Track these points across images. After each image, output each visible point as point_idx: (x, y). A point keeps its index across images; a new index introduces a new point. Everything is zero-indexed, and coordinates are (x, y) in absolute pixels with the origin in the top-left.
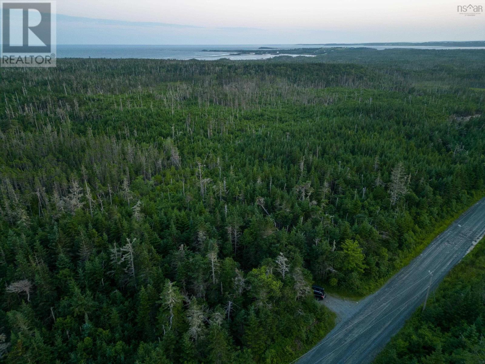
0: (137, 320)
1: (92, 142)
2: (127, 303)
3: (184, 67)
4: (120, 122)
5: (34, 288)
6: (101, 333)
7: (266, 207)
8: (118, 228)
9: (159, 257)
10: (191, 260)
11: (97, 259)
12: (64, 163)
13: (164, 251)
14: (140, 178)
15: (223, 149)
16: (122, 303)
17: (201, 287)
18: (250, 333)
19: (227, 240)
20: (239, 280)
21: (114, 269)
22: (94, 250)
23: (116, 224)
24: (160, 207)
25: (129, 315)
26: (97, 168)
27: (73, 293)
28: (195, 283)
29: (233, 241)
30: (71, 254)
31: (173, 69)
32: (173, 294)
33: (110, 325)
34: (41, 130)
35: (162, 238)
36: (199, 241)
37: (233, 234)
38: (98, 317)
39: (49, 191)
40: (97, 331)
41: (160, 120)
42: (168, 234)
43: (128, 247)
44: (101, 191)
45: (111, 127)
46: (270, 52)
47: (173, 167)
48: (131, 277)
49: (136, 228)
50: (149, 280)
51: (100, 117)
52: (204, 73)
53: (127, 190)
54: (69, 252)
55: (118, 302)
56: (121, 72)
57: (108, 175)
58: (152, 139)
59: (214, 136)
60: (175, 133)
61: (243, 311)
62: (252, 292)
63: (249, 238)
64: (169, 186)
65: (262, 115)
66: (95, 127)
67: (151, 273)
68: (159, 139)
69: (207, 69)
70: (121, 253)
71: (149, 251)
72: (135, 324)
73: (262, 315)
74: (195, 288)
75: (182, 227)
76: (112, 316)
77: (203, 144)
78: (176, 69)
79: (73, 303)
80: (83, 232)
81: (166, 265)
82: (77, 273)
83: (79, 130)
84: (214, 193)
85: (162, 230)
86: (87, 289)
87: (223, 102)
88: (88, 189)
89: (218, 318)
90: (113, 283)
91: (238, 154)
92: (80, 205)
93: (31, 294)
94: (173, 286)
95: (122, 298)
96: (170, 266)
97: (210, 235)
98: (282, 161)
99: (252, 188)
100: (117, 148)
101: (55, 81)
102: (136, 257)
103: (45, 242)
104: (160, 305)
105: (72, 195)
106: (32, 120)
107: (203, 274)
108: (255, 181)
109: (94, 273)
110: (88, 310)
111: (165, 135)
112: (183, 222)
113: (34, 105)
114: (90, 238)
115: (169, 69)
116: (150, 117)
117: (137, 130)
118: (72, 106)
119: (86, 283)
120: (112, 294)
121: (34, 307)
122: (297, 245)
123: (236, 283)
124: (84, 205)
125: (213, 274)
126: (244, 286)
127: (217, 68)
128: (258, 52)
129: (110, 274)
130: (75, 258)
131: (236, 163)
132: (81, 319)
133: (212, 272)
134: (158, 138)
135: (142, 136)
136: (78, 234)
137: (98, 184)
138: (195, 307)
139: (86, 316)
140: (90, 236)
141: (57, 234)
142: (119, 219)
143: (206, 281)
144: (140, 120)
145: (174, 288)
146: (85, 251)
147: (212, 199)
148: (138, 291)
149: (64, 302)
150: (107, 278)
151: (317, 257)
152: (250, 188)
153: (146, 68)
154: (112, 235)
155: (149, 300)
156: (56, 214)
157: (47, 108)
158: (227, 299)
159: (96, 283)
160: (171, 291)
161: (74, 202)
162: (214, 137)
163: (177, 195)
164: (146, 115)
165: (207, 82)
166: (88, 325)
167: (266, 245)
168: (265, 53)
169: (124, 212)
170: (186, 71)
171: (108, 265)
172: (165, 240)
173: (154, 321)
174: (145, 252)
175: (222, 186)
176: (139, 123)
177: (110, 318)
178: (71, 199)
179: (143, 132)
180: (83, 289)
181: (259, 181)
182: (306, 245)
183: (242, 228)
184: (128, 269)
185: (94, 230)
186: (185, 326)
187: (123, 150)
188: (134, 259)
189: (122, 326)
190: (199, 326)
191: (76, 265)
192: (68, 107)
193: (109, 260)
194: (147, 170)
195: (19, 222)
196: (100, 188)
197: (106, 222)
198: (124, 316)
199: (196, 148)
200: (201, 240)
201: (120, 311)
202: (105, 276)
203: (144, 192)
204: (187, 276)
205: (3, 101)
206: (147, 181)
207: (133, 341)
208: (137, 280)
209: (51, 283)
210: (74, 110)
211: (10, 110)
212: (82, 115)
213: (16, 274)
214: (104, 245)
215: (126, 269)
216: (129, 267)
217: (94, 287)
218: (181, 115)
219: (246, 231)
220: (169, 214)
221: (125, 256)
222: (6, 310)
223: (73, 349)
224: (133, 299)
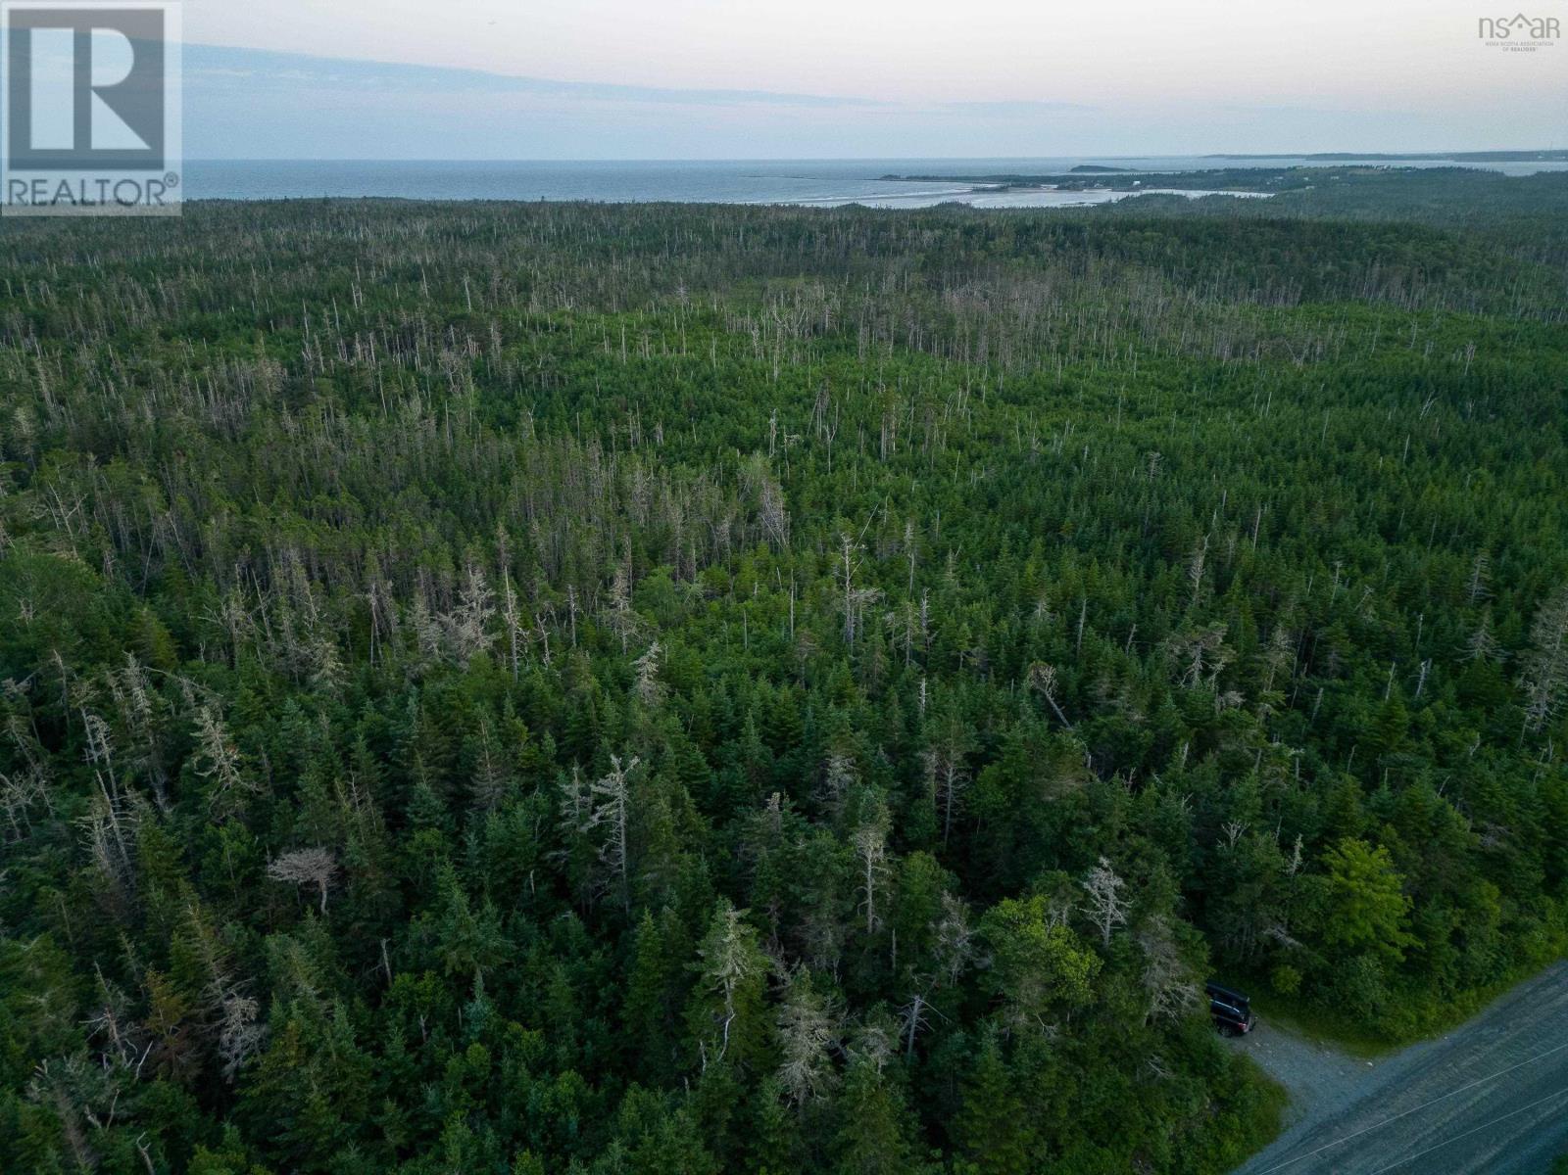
0: (622, 1014)
1: (531, 455)
2: (597, 956)
3: (822, 232)
4: (615, 396)
5: (341, 875)
6: (517, 1036)
7: (1061, 698)
8: (588, 722)
9: (701, 823)
10: (801, 846)
11: (520, 811)
12: (449, 512)
13: (719, 806)
14: (661, 575)
15: (928, 497)
16: (585, 953)
17: (826, 936)
18: (978, 1112)
19: (919, 793)
20: (953, 933)
21: (568, 846)
22: (515, 782)
23: (582, 708)
24: (715, 668)
25: (602, 993)
26: (541, 535)
27: (446, 906)
28: (811, 920)
29: (941, 801)
30: (450, 787)
31: (785, 237)
32: (739, 947)
33: (543, 1014)
34: (394, 414)
35: (715, 764)
36: (829, 788)
37: (941, 777)
38: (512, 987)
39: (402, 594)
40: (503, 1028)
41: (734, 397)
42: (734, 753)
43: (614, 783)
44: (546, 604)
45: (588, 412)
46: (1108, 183)
47: (763, 545)
48: (615, 877)
49: (639, 726)
50: (669, 892)
51: (561, 379)
52: (883, 252)
53: (623, 605)
54: (444, 778)
55: (572, 948)
56: (628, 243)
57: (570, 556)
58: (707, 455)
59: (901, 452)
60: (779, 438)
61: (959, 1035)
62: (995, 976)
63: (995, 797)
64: (748, 603)
65: (1067, 390)
66: (543, 409)
67: (674, 873)
68: (726, 454)
69: (894, 235)
70: (590, 800)
71: (676, 802)
72: (617, 1025)
73: (1023, 1057)
74: (808, 937)
75: (780, 736)
76: (553, 989)
77: (861, 478)
78: (795, 238)
79: (444, 936)
80: (486, 725)
81: (724, 852)
82: (462, 845)
83: (499, 418)
84: (888, 637)
85: (717, 741)
86: (486, 897)
87: (940, 344)
88: (510, 595)
89: (877, 1044)
90: (562, 888)
91: (976, 516)
92: (486, 642)
93: (330, 889)
94: (741, 921)
95: (585, 939)
96: (735, 855)
97: (867, 772)
98: (1129, 548)
99: (1015, 633)
100: (602, 477)
101: (441, 269)
102: (636, 815)
103: (381, 743)
104: (696, 977)
105: (463, 610)
106: (370, 382)
107: (838, 897)
108: (1028, 609)
109: (510, 853)
110: (486, 960)
111: (746, 443)
112: (783, 723)
113: (379, 339)
114: (506, 745)
115: (776, 235)
116: (707, 384)
117: (666, 426)
118: (484, 344)
119: (486, 878)
120: (555, 923)
121: (338, 931)
122: (1159, 838)
123: (943, 940)
124: (496, 643)
125: (870, 900)
126: (967, 952)
127: (927, 234)
128: (1066, 183)
129: (556, 859)
130: (460, 801)
131: (966, 545)
132: (462, 985)
133: (863, 895)
134: (724, 450)
135: (678, 445)
136: (473, 728)
137: (540, 582)
138: (804, 997)
139: (479, 980)
140: (507, 739)
141: (416, 725)
142: (594, 695)
143: (843, 920)
144: (676, 393)
145: (745, 929)
146: (488, 783)
147: (878, 655)
148: (634, 924)
149: (420, 927)
150: (546, 872)
151: (1230, 887)
152: (1010, 629)
153: (705, 233)
154: (570, 740)
155: (664, 955)
156: (416, 663)
157: (413, 346)
159: (514, 881)
160: (731, 936)
161: (468, 630)
162: (900, 456)
163: (770, 634)
164: (694, 379)
165: (892, 278)
166: (480, 1005)
167: (1053, 825)
168: (1090, 184)
169: (608, 674)
170: (828, 242)
171: (550, 832)
172: (724, 773)
173: (675, 1025)
174: (663, 804)
175: (913, 617)
176: (672, 403)
177: (545, 995)
178: (461, 620)
179: (683, 431)
180: (474, 893)
181: (1041, 609)
182: (1195, 842)
183: (975, 762)
184: (607, 852)
185: (519, 722)
186: (768, 1055)
187: (619, 485)
188: (629, 822)
189: (578, 1024)
190: (813, 1063)
191: (461, 822)
192: (473, 346)
193: (556, 816)
194: (685, 549)
195: (315, 678)
196: (544, 593)
197: (554, 701)
198: (587, 995)
199: (838, 488)
200: (836, 784)
201: (577, 979)
202: (540, 863)
203: (671, 616)
204: (785, 894)
205: (298, 324)
206: (683, 583)
207: (609, 1076)
208: (633, 887)
209: (389, 867)
210: (487, 356)
211: (314, 350)
212: (510, 373)
213: (295, 828)
214: (545, 768)
215: (601, 851)
216: (612, 846)
217: (507, 895)
218: (801, 381)
219: (989, 770)
220: (742, 692)
221: (601, 809)
222: (264, 929)
223: (434, 1072)
224: (615, 946)
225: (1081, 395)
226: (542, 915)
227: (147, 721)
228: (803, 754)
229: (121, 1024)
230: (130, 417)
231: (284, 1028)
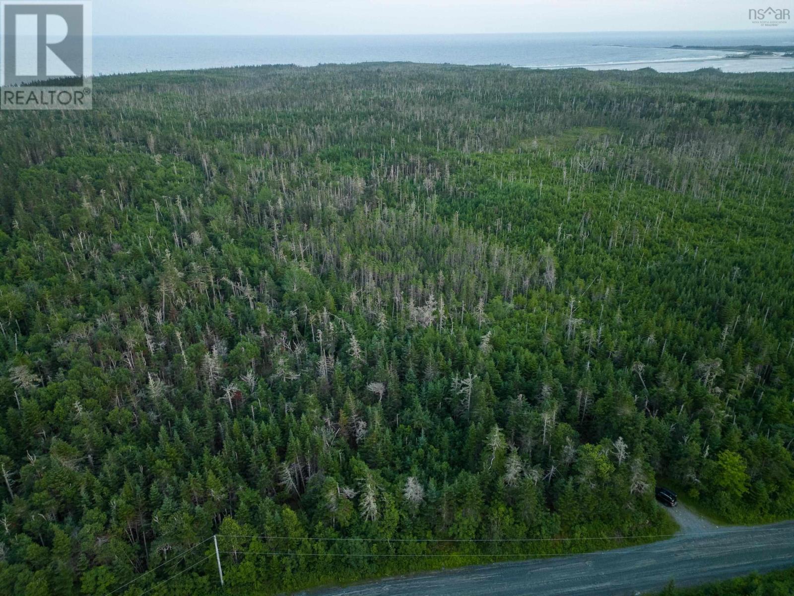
0: (463, 451)
1: (455, 236)
2: (457, 432)
4: (493, 207)
5: (386, 393)
6: (432, 450)
7: (645, 376)
8: (463, 357)
9: (495, 399)
10: (525, 413)
12: (422, 258)
13: (502, 394)
14: (498, 299)
16: (454, 431)
17: (529, 442)
18: (562, 501)
19: (574, 404)
20: (568, 450)
21: (452, 397)
22: (438, 373)
23: (461, 351)
24: (512, 341)
25: (457, 443)
26: (455, 276)
27: (414, 408)
28: (524, 436)
29: (582, 407)
30: (418, 370)
31: (597, 104)
32: (498, 439)
33: (440, 445)
34: (405, 211)
35: (504, 379)
36: (542, 396)
37: (582, 399)
38: (432, 436)
40: (429, 447)
41: (546, 211)
42: (511, 377)
43: (468, 381)
44: (454, 306)
45: (481, 213)
47: (544, 288)
48: (465, 410)
49: (480, 362)
50: (481, 418)
51: (472, 194)
52: (650, 114)
53: (482, 313)
54: (416, 367)
55: (450, 428)
56: (515, 104)
57: (464, 287)
58: (528, 240)
59: (618, 247)
60: (562, 236)
61: (563, 480)
62: (578, 466)
63: (599, 410)
64: (530, 314)
67: (483, 413)
68: (537, 240)
69: (657, 106)
70: (461, 385)
71: (487, 391)
72: (461, 453)
73: (581, 490)
74: (523, 441)
75: (528, 374)
76: (444, 439)
77: (595, 260)
78: (602, 103)
79: (414, 416)
80: (431, 353)
81: (501, 410)
82: (420, 390)
83: (444, 211)
84: (582, 340)
85: (506, 371)
86: (427, 408)
87: (660, 182)
88: (442, 304)
89: (535, 475)
90: (449, 409)
91: (641, 287)
92: (432, 318)
93: (383, 396)
94: (500, 431)
95: (454, 427)
96: (504, 411)
97: (555, 394)
98: (703, 315)
99: (636, 347)
100: (482, 247)
101: (428, 124)
102: (474, 393)
103: (400, 353)
104: (485, 445)
105: (425, 307)
106: (396, 191)
107: (534, 431)
108: (645, 336)
109: (434, 396)
110: (425, 426)
111: (547, 235)
112: (531, 369)
113: (401, 169)
114: (436, 361)
115: (592, 102)
116: (535, 203)
117: (513, 223)
118: (442, 174)
119: (427, 402)
120: (446, 420)
121: (384, 408)
122: (656, 436)
123: (565, 451)
124: (435, 319)
125: (544, 435)
126: (572, 457)
127: (677, 106)
129: (448, 400)
130: (421, 375)
132: (418, 432)
133: (543, 432)
134: (537, 238)
135: (517, 233)
136: (427, 354)
137: (453, 297)
138: (515, 456)
139: (423, 431)
140: (437, 359)
142: (466, 348)
143: (535, 438)
144: (520, 208)
145: (501, 434)
146: (430, 372)
147: (576, 347)
148: (469, 425)
149: (407, 412)
150: (445, 404)
151: (678, 458)
152: (634, 345)
153: (554, 98)
154: (456, 361)
155: (477, 436)
156: (409, 324)
157: (414, 172)
158: (551, 463)
159: (434, 404)
160: (497, 435)
161: (427, 314)
162: (617, 250)
163: (537, 330)
164: (530, 200)
165: (648, 136)
166: (423, 438)
167: (618, 423)
169: (472, 339)
170: (619, 108)
171: (447, 391)
172: (506, 383)
173: (478, 457)
174: (483, 392)
175: (592, 335)
176: (517, 212)
177: (441, 440)
178: (425, 311)
179: (520, 226)
180: (423, 405)
181: (652, 338)
182: (670, 440)
183: (596, 397)
184: (464, 402)
185: (441, 354)
186: (504, 471)
187: (488, 250)
188: (472, 394)
189: (450, 451)
191: (421, 383)
192: (437, 174)
193: (449, 387)
194: (510, 288)
195: (378, 324)
196: (453, 302)
197: (452, 347)
198: (453, 443)
199: (583, 264)
200: (544, 394)
201: (451, 437)
202: (443, 401)
203: (500, 315)
204: (517, 427)
205: (369, 156)
206: (506, 303)
207: (457, 467)
208: (470, 414)
209: (399, 393)
210: (443, 180)
211: (376, 173)
212: (451, 190)
213: (375, 376)
214: (448, 370)
215: (462, 401)
216: (466, 400)
217: (432, 408)
218: (579, 204)
219: (600, 400)
220: (518, 355)
221: (464, 389)
222: (366, 404)
223: (409, 453)
224: (463, 431)
225: (727, 220)
226: (442, 418)
227: (331, 333)
228: (535, 381)
229: (331, 420)
230: (314, 204)
231: (373, 432)
